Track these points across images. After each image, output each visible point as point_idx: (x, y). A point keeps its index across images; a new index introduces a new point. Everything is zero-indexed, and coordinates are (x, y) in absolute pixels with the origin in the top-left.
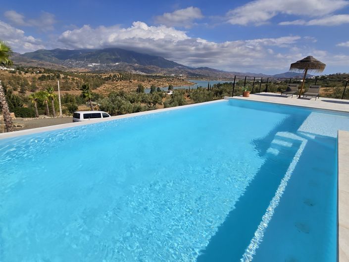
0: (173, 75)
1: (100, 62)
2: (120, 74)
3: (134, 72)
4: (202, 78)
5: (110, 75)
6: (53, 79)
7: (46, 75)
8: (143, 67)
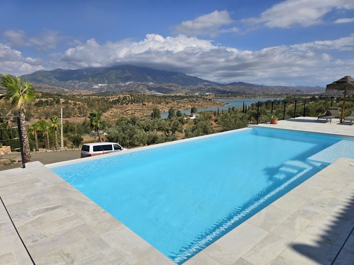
0: (197, 94)
1: (108, 83)
2: (131, 96)
3: (148, 92)
4: (235, 96)
5: (119, 97)
6: (51, 104)
7: (44, 100)
8: (158, 85)
